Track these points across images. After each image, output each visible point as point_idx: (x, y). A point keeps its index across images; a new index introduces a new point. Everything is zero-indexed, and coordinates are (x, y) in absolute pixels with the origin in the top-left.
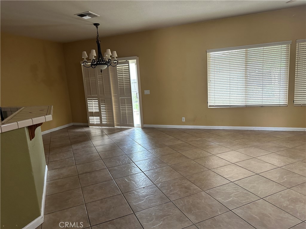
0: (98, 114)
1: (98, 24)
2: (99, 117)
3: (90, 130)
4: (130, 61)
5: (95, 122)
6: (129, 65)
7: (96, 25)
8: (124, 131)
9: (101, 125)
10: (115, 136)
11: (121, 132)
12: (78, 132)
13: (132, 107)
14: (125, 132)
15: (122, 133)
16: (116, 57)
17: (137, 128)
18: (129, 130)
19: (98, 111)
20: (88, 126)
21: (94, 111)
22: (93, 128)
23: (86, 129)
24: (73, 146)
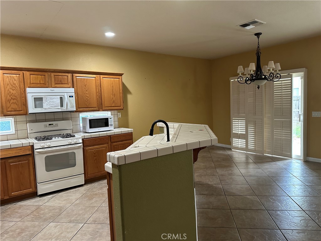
0: (244, 137)
1: (260, 34)
2: (245, 140)
3: (233, 154)
4: (294, 74)
5: (240, 145)
6: (291, 80)
7: (258, 35)
8: (278, 162)
9: (246, 149)
10: (267, 167)
11: (275, 162)
12: (220, 154)
13: (291, 133)
14: (280, 164)
15: (276, 164)
16: (279, 70)
17: (296, 160)
18: (285, 161)
19: (245, 133)
20: (230, 149)
21: (240, 132)
22: (236, 151)
23: (229, 152)
24: (218, 170)
